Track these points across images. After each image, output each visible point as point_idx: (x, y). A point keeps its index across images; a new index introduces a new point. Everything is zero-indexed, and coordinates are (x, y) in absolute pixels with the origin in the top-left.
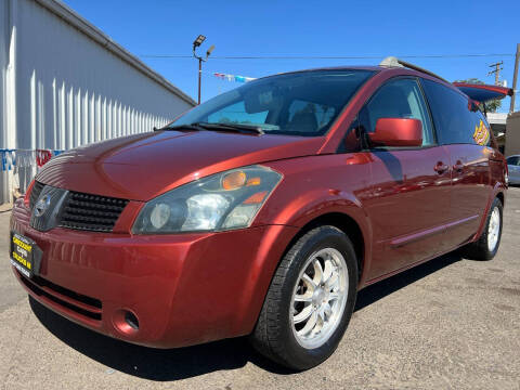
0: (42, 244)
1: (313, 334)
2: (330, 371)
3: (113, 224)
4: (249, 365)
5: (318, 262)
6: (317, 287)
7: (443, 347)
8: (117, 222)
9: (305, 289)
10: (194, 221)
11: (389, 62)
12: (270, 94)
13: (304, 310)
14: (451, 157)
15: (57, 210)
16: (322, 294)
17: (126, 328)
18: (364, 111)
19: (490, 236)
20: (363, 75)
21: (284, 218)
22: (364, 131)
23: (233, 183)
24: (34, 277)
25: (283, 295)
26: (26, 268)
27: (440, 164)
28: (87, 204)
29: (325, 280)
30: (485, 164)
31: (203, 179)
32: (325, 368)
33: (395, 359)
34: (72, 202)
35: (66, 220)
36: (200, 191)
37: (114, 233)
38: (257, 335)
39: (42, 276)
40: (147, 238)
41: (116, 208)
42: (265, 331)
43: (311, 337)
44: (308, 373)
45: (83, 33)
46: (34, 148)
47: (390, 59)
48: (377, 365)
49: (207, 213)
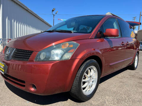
0: (7, 64)
1: (87, 91)
2: (93, 102)
3: (29, 58)
4: (69, 100)
5: (89, 70)
6: (89, 77)
7: (125, 94)
8: (30, 58)
9: (86, 78)
10: (53, 58)
11: (108, 14)
12: (74, 22)
13: (85, 84)
14: (126, 41)
15: (12, 54)
16: (90, 79)
17: (33, 89)
18: (102, 27)
19: (135, 63)
20: (101, 17)
21: (80, 57)
22: (102, 32)
23: (65, 46)
24: (5, 74)
25: (79, 79)
26: (2, 71)
27: (123, 42)
28: (21, 53)
29: (91, 75)
30: (133, 43)
31: (56, 45)
32: (91, 101)
33: (111, 98)
34: (17, 52)
35: (15, 57)
36: (55, 49)
37: (29, 61)
38: (72, 91)
39: (7, 74)
40: (39, 62)
41: (30, 54)
42: (74, 90)
43: (87, 92)
44: (86, 102)
45: (21, 6)
46: (7, 38)
47: (108, 13)
48: (106, 100)
49: (57, 55)
